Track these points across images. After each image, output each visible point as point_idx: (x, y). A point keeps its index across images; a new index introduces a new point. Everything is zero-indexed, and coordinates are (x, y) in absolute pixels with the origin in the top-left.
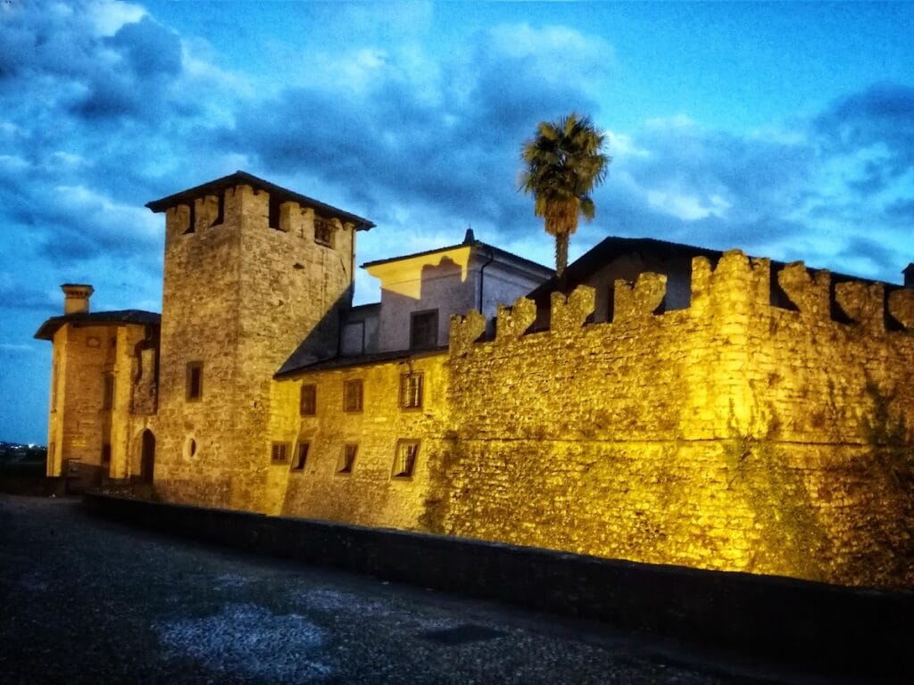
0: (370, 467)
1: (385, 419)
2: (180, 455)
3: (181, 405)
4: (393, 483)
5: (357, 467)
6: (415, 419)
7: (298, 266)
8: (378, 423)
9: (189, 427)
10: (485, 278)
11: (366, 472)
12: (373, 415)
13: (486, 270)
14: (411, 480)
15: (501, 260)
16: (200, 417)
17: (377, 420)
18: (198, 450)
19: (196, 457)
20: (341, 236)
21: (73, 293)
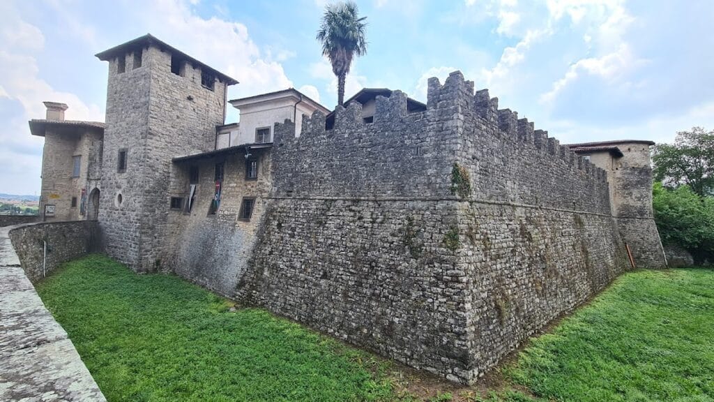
0: (226, 212)
1: (235, 185)
2: (113, 204)
3: (114, 174)
4: (239, 222)
5: (219, 213)
6: (252, 185)
7: (190, 99)
8: (232, 187)
9: (119, 187)
10: (297, 110)
11: (223, 216)
12: (229, 183)
13: (298, 106)
14: (249, 221)
15: (306, 102)
16: (125, 181)
17: (231, 185)
18: (123, 201)
19: (122, 205)
20: (218, 85)
21: (52, 107)
